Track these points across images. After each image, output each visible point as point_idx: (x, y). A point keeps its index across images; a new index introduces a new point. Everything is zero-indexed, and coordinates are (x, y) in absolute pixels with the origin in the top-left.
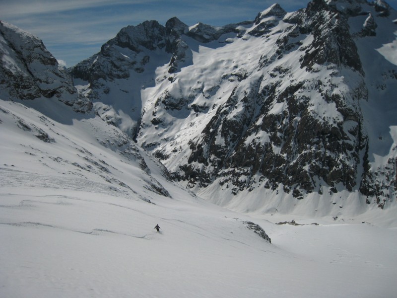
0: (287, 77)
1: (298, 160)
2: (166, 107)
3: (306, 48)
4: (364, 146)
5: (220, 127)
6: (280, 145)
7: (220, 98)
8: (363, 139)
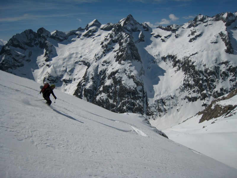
0: (110, 66)
1: (121, 105)
2: (49, 82)
3: (116, 51)
4: (145, 96)
5: (83, 92)
6: (112, 99)
7: (76, 75)
8: (145, 93)
